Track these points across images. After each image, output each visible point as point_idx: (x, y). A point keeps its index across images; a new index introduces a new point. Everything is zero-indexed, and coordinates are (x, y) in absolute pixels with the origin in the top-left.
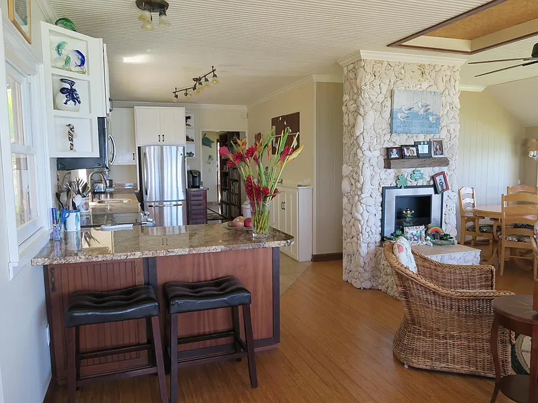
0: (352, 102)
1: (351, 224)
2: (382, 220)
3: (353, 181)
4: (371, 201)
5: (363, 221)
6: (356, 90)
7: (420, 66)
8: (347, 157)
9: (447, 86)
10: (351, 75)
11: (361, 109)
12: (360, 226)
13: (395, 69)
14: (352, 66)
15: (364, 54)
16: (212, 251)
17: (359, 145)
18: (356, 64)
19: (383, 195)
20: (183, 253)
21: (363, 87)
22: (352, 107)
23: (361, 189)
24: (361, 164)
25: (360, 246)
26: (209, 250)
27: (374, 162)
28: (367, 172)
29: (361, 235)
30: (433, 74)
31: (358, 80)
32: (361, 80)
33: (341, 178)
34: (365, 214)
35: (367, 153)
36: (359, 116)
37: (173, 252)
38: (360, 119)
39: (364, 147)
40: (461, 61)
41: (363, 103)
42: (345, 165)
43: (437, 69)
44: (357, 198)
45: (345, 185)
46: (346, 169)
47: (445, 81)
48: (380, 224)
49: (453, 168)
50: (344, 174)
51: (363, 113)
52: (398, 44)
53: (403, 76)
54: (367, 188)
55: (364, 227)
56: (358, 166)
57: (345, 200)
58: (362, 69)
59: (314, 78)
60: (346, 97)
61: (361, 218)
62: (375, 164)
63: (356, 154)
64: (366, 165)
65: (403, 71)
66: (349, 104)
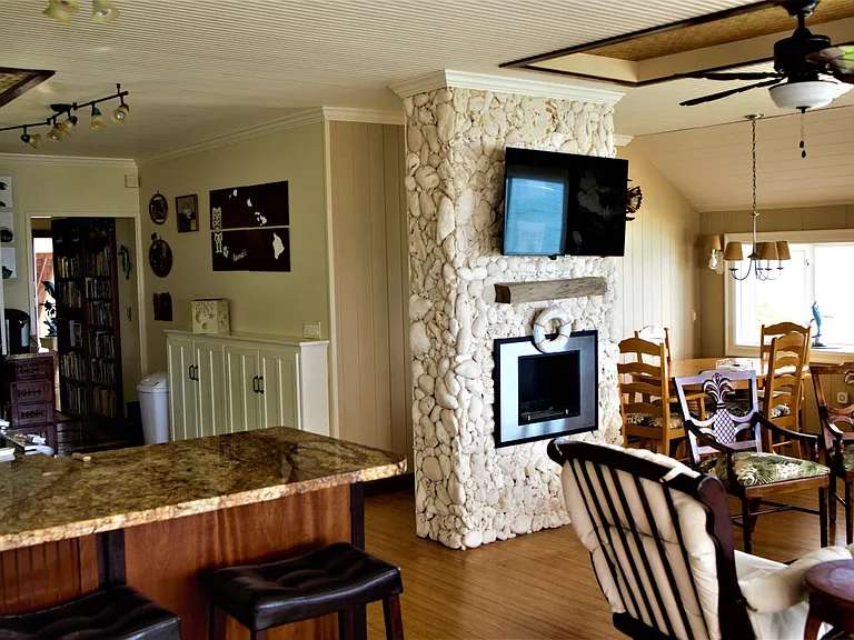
0: (429, 170)
1: (435, 417)
2: (496, 406)
3: (436, 331)
4: (474, 370)
5: (460, 411)
6: (436, 148)
7: (549, 103)
8: (420, 281)
9: (595, 143)
10: (425, 117)
11: (450, 186)
12: (455, 421)
13: (508, 110)
14: (424, 99)
15: (454, 78)
16: (262, 498)
17: (446, 256)
18: (435, 93)
19: (496, 356)
20: (209, 508)
21: (453, 143)
22: (430, 180)
23: (456, 346)
24: (453, 296)
25: (458, 461)
26: (258, 497)
27: (477, 289)
28: (466, 310)
29: (457, 438)
30: (571, 119)
31: (441, 128)
32: (448, 128)
33: (407, 324)
34: (465, 395)
35: (464, 273)
36: (445, 198)
37: (187, 508)
38: (447, 204)
39: (457, 260)
40: (613, 95)
41: (453, 174)
42: (414, 298)
43: (577, 110)
44: (446, 364)
45: (420, 338)
46: (418, 307)
47: (590, 132)
48: (492, 414)
49: (611, 297)
50: (413, 315)
51: (453, 192)
52: (524, 64)
53: (521, 123)
54: (467, 344)
55: (464, 424)
56: (447, 300)
57: (418, 369)
58: (449, 106)
59: (325, 113)
60: (413, 160)
61: (456, 405)
62: (478, 295)
63: (442, 275)
64: (465, 297)
65: (520, 113)
66: (422, 174)
